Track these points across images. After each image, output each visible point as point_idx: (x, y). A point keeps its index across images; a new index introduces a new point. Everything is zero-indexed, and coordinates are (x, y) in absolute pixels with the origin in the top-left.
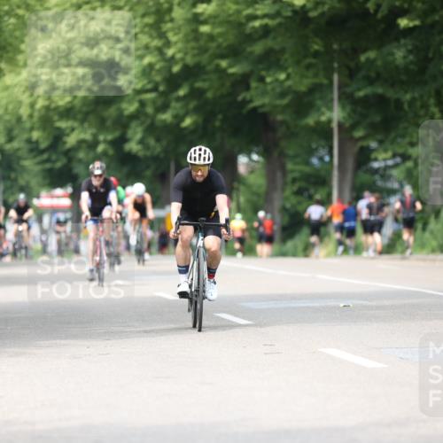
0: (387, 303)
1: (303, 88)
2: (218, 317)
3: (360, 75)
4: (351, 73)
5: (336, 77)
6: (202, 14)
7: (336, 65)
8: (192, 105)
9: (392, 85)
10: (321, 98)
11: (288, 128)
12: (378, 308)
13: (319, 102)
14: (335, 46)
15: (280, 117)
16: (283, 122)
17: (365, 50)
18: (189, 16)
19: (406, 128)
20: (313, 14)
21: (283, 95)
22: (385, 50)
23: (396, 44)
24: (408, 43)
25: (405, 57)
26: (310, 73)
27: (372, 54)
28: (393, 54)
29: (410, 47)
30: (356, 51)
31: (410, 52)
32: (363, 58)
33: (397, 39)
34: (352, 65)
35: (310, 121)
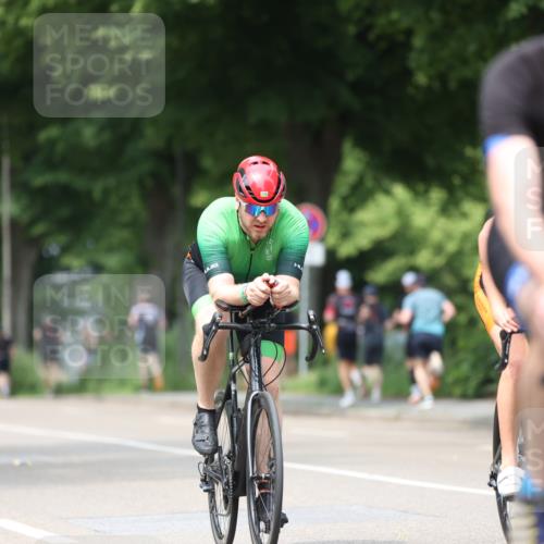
0: (75, 459)
4: (27, 158)
5: (6, 162)
7: (6, 145)
9: (82, 172)
12: (65, 466)
14: (4, 119)
25: (97, 135)
27: (52, 132)
30: (33, 128)
32: (42, 136)
34: (28, 145)
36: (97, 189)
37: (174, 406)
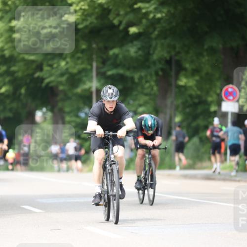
1: (75, 71)
2: (23, 208)
3: (109, 63)
4: (104, 62)
5: (95, 64)
6: (14, 27)
7: (94, 57)
8: (7, 79)
9: (128, 69)
10: (86, 76)
11: (65, 94)
13: (84, 79)
14: (94, 46)
15: (61, 88)
16: (63, 91)
17: (112, 48)
18: (7, 27)
19: (136, 95)
20: (80, 26)
21: (62, 75)
22: (124, 48)
23: (130, 45)
24: (137, 44)
25: (136, 52)
26: (79, 62)
27: (116, 51)
28: (128, 51)
29: (139, 46)
30: (106, 49)
31: (139, 49)
32: (111, 53)
33: (132, 42)
34: (104, 57)
35: (79, 90)
36: (136, 76)
37: (169, 175)
